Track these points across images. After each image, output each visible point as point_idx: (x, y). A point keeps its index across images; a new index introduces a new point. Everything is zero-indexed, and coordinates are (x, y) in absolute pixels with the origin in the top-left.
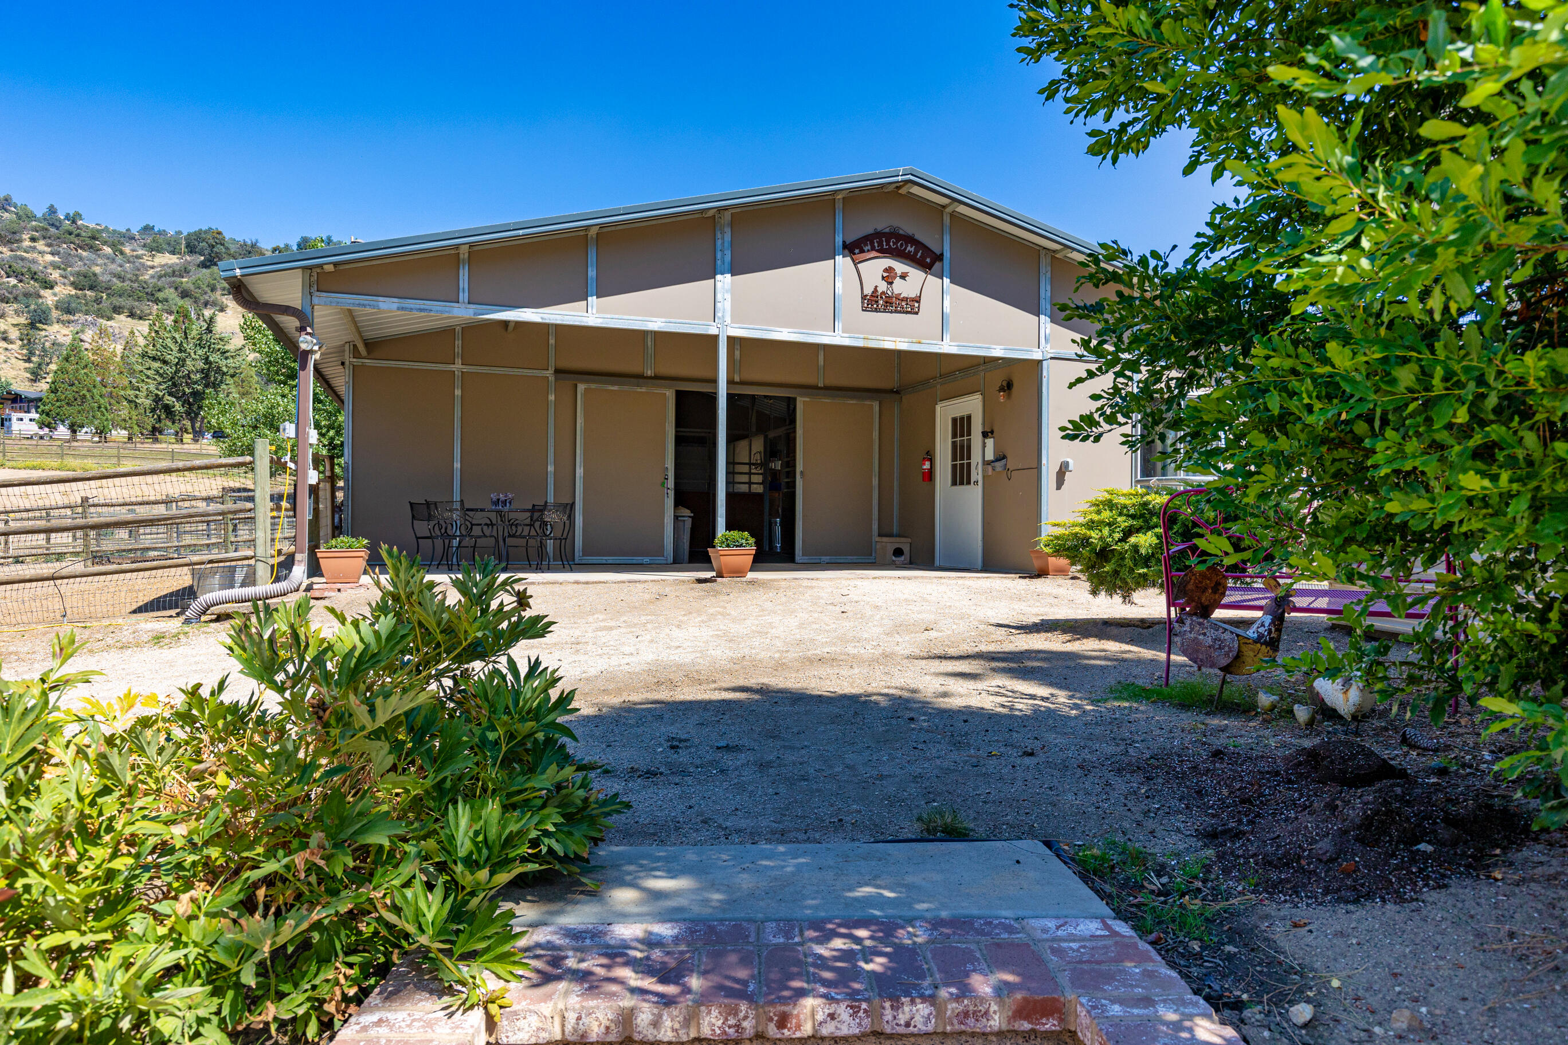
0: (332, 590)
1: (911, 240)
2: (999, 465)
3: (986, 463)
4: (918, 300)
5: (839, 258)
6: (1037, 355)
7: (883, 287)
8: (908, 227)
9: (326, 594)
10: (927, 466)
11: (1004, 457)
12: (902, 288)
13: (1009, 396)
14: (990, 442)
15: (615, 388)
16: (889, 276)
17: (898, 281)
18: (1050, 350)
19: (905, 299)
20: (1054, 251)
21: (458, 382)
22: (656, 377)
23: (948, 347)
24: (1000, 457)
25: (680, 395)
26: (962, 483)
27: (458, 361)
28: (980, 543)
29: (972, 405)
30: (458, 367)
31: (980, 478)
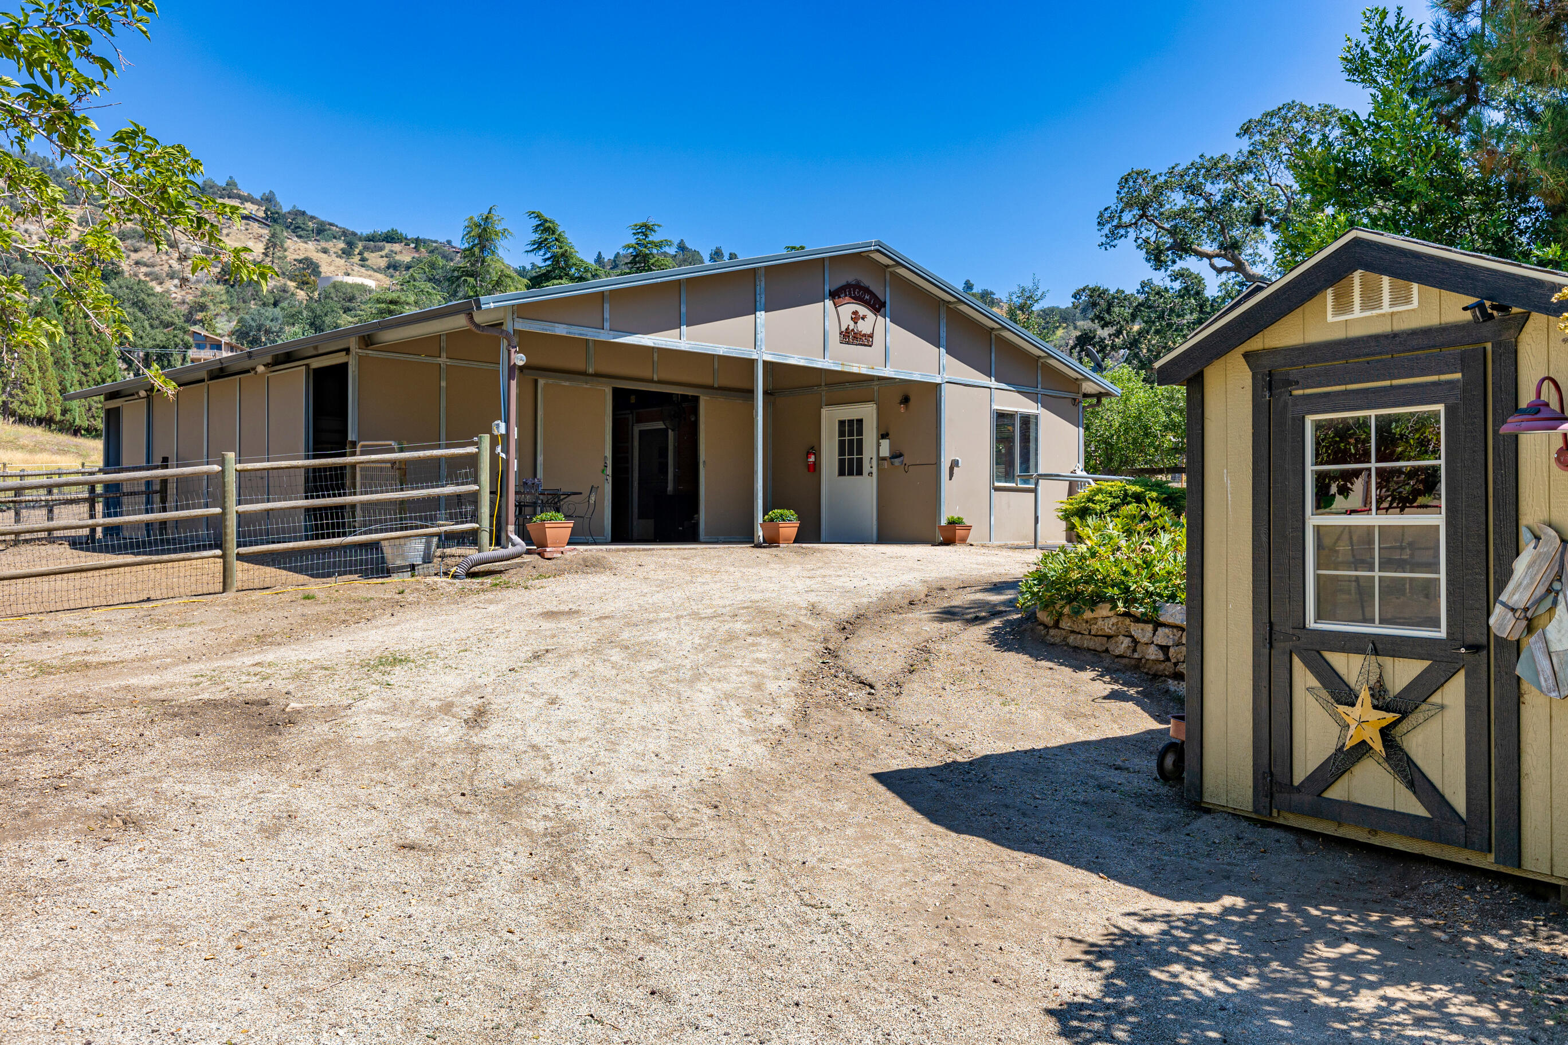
0: (557, 552)
1: (867, 290)
2: (897, 461)
3: (881, 459)
4: (871, 336)
5: (827, 301)
6: (938, 380)
7: (852, 324)
8: (867, 281)
9: (555, 555)
10: (812, 459)
11: (900, 455)
12: (864, 327)
13: (907, 408)
14: (885, 444)
15: (567, 384)
16: (856, 317)
17: (860, 321)
18: (947, 377)
19: (864, 335)
20: (949, 302)
21: (443, 375)
22: (597, 375)
23: (888, 372)
24: (896, 455)
25: (616, 392)
26: (851, 474)
27: (444, 355)
28: (875, 522)
29: (867, 412)
30: (443, 360)
31: (874, 470)
